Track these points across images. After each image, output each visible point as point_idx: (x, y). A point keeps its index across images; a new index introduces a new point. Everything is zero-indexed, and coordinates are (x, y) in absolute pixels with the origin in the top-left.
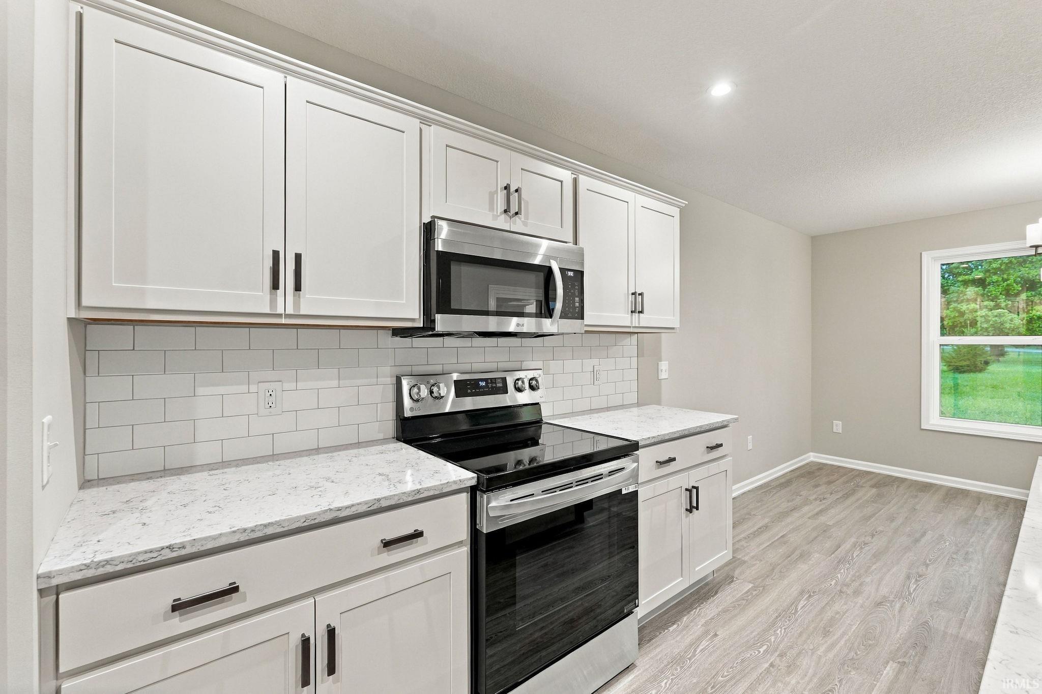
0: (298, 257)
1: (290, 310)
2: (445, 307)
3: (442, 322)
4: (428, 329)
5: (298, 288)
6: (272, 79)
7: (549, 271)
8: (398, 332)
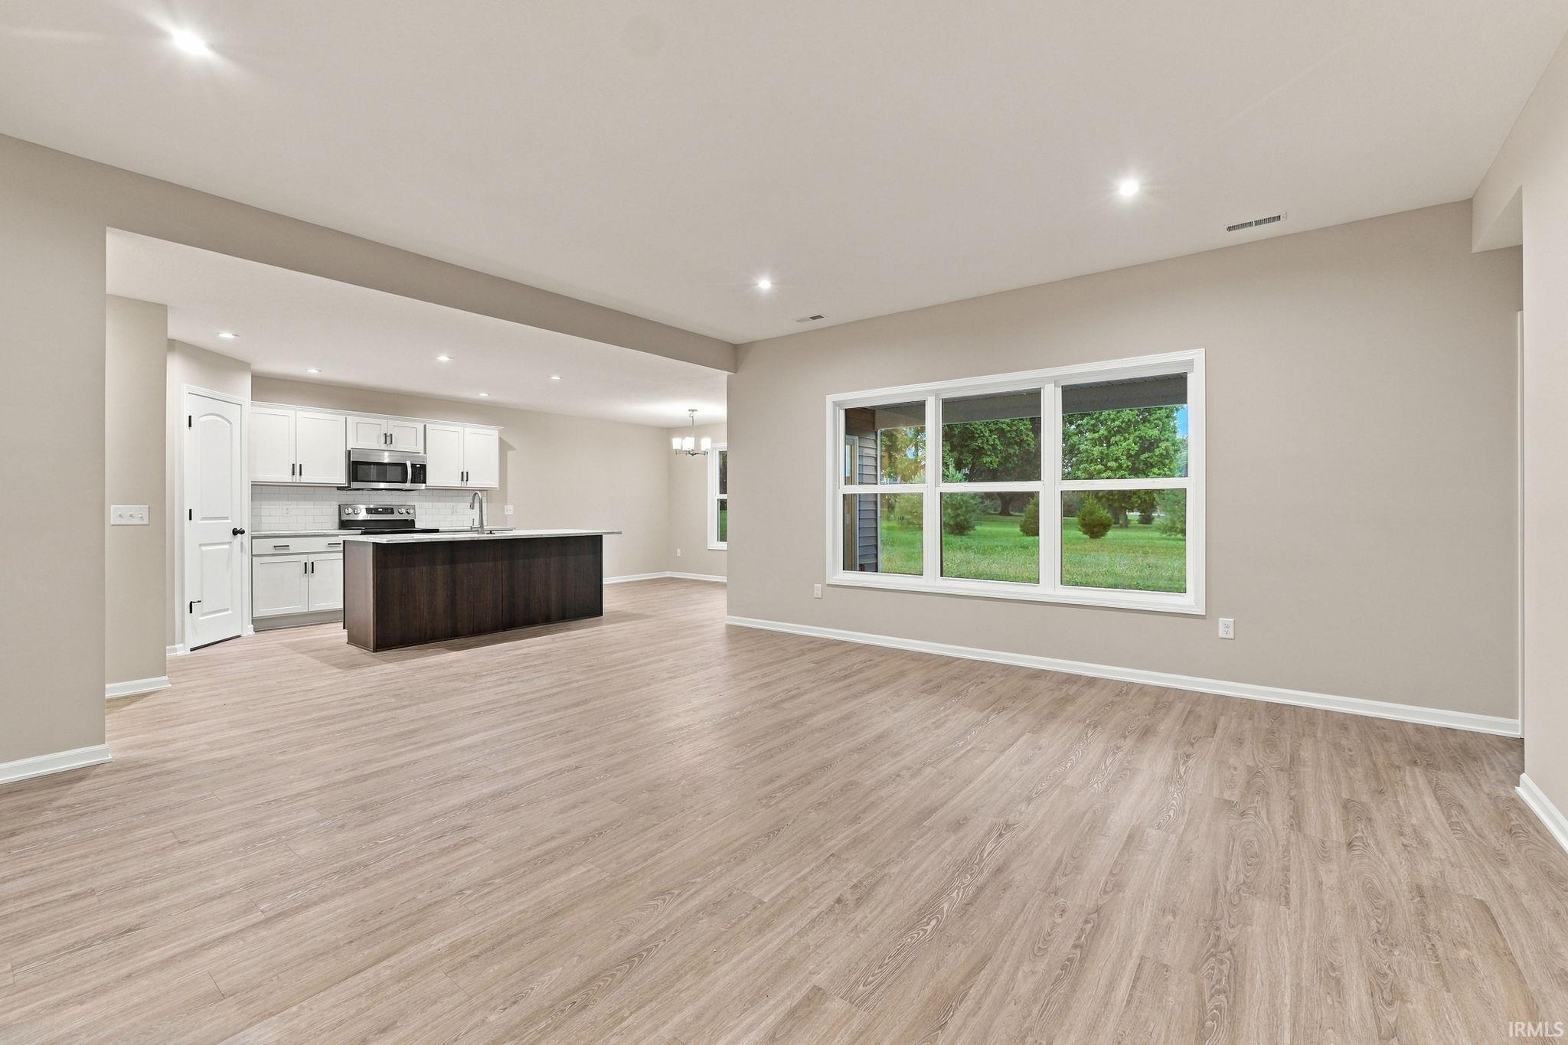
0: (301, 465)
1: (298, 481)
2: (355, 479)
3: (354, 485)
4: (348, 488)
5: (301, 475)
6: (291, 413)
7: (405, 465)
8: (339, 488)
